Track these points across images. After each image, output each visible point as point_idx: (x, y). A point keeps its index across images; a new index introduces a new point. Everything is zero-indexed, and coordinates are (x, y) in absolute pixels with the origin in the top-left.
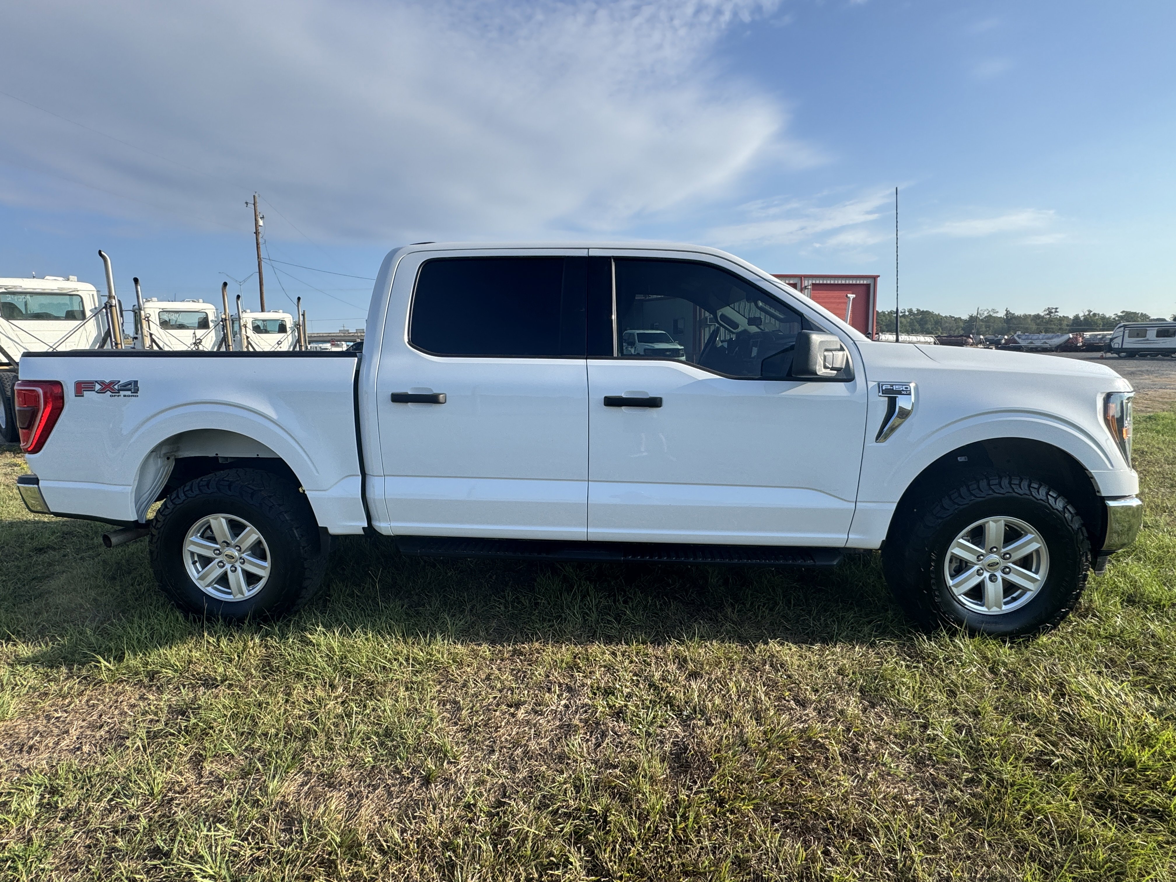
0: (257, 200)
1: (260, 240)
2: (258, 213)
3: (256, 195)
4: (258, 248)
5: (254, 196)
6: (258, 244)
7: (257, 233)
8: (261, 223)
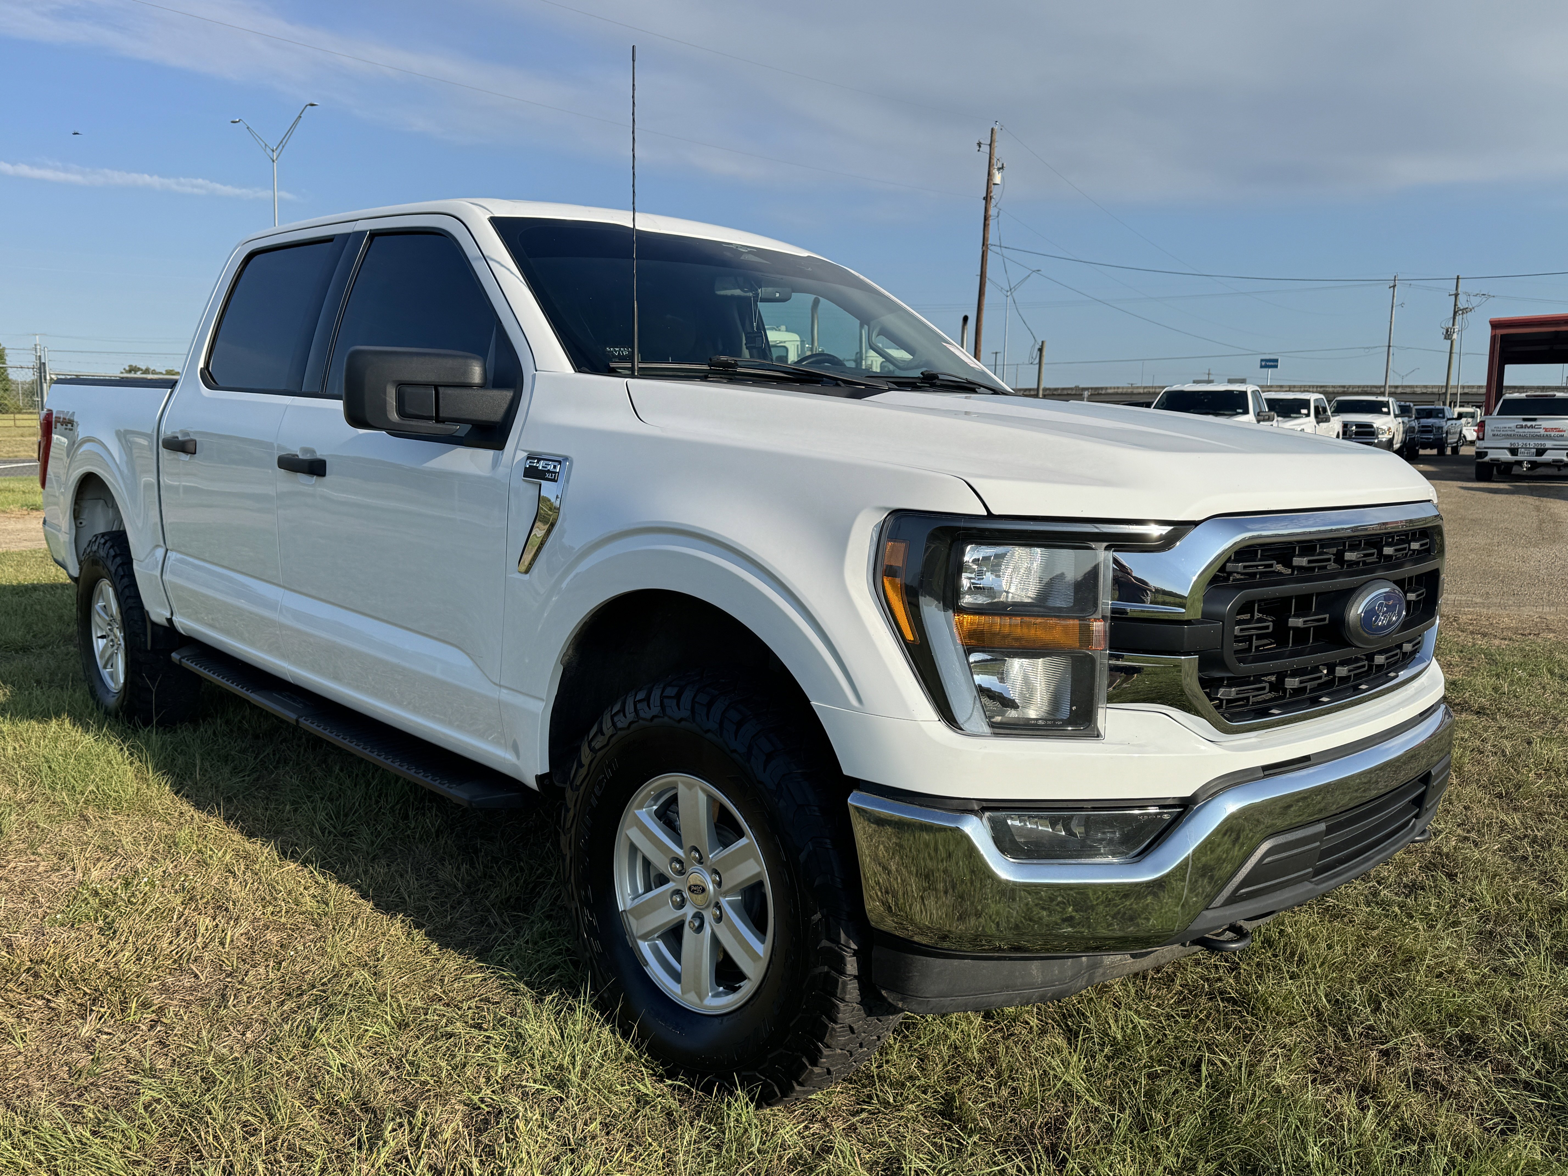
0: (997, 137)
1: (992, 212)
2: (994, 161)
3: (996, 128)
4: (985, 226)
5: (992, 130)
6: (986, 219)
7: (987, 199)
8: (998, 178)
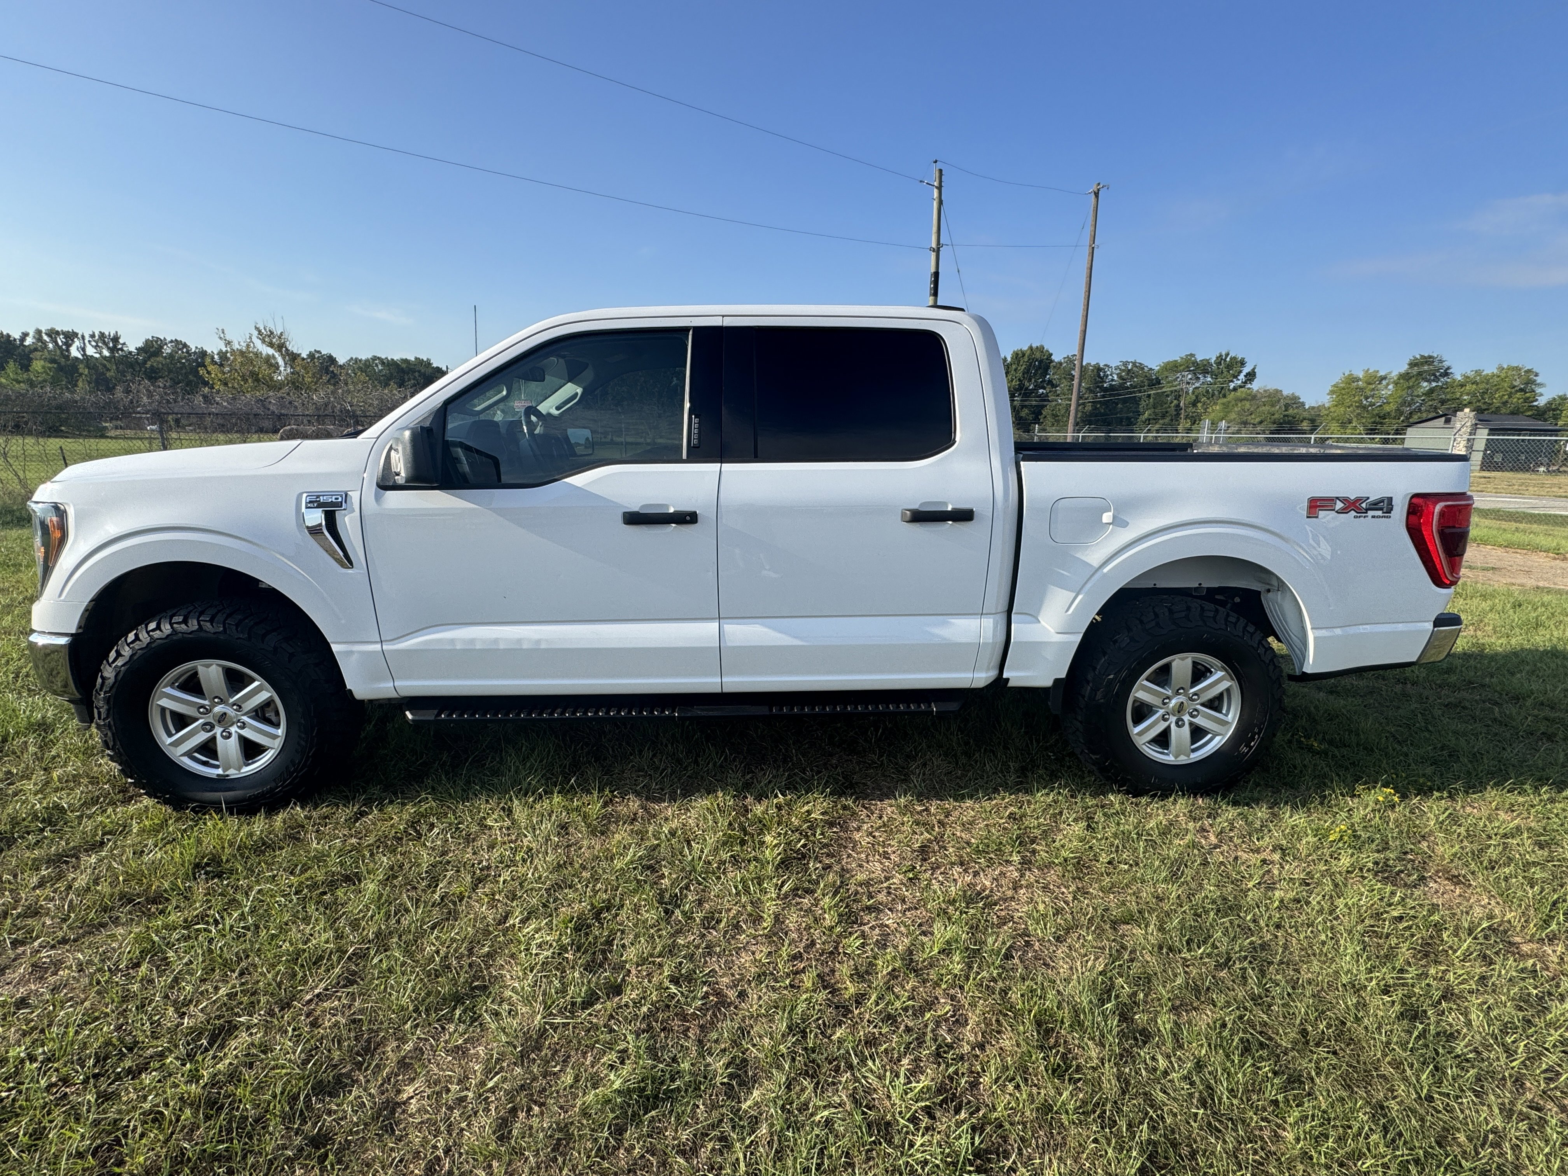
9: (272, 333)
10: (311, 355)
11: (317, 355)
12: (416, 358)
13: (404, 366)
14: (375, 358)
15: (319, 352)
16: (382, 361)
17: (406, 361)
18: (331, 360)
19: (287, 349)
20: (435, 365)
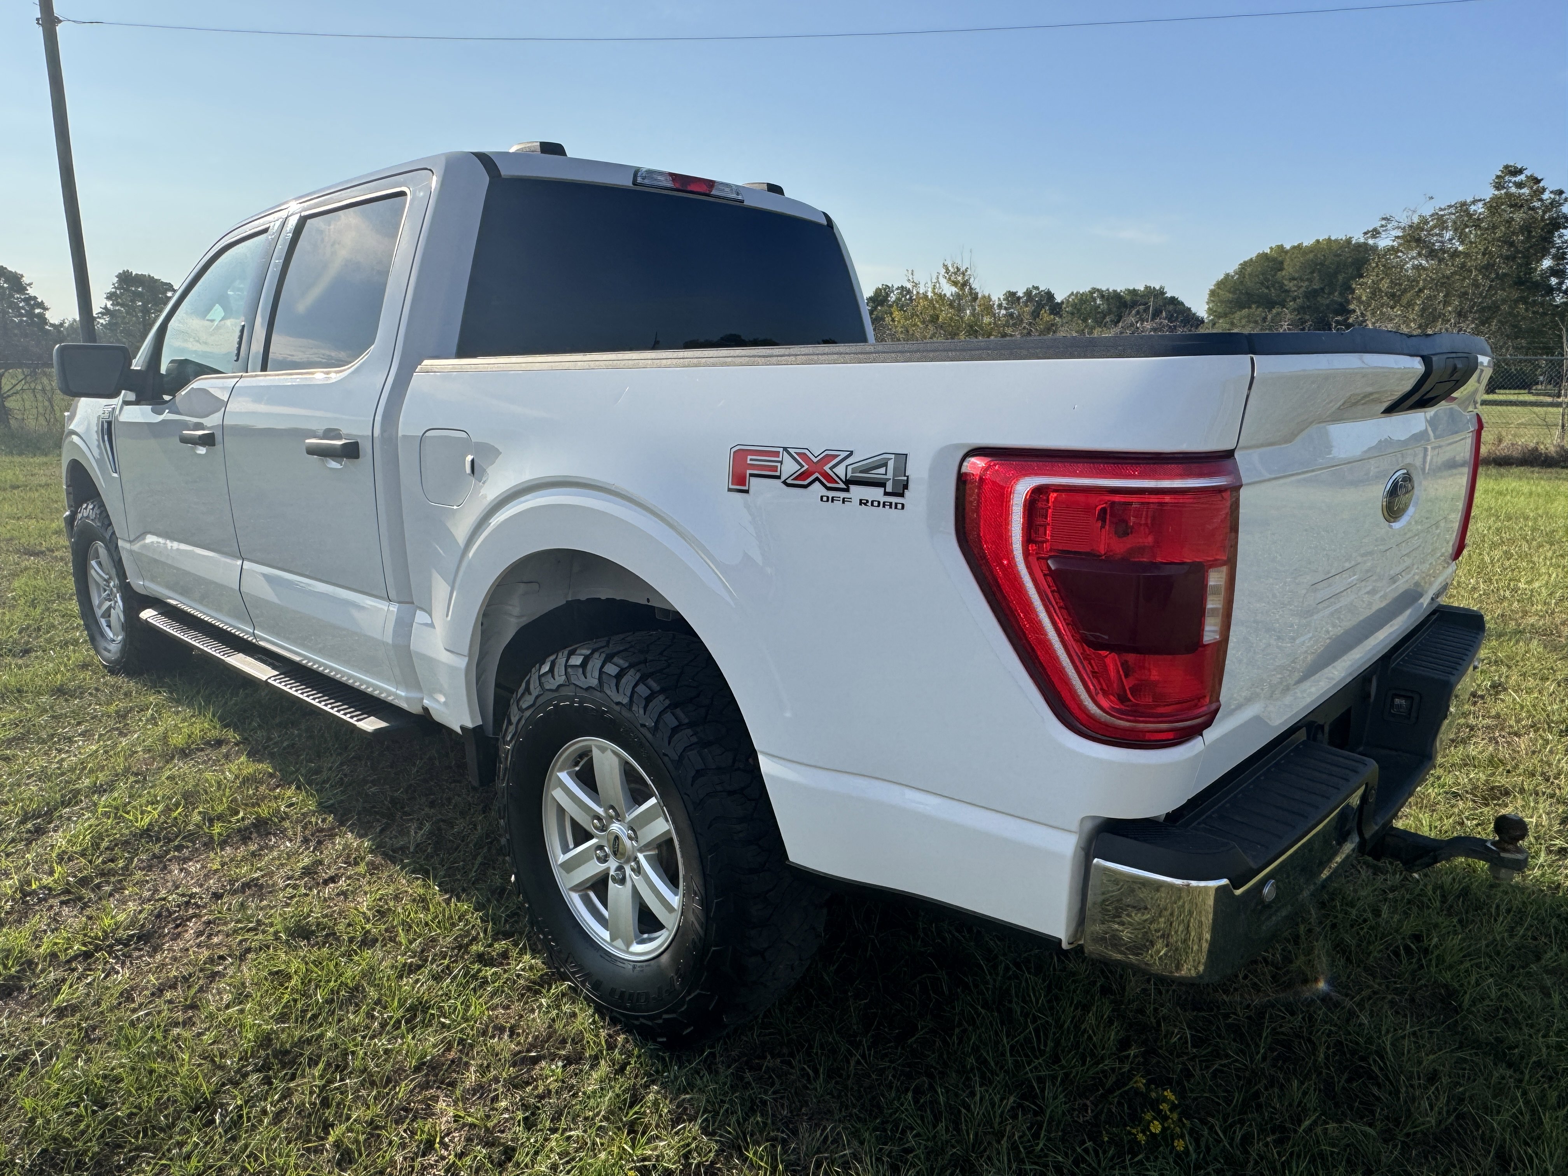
9: (958, 269)
10: (1028, 293)
11: (1034, 292)
12: (1146, 287)
13: (1128, 298)
14: (1095, 290)
15: (1037, 288)
16: (1102, 295)
17: (1134, 292)
18: (1050, 296)
19: (971, 288)
20: (1168, 295)
